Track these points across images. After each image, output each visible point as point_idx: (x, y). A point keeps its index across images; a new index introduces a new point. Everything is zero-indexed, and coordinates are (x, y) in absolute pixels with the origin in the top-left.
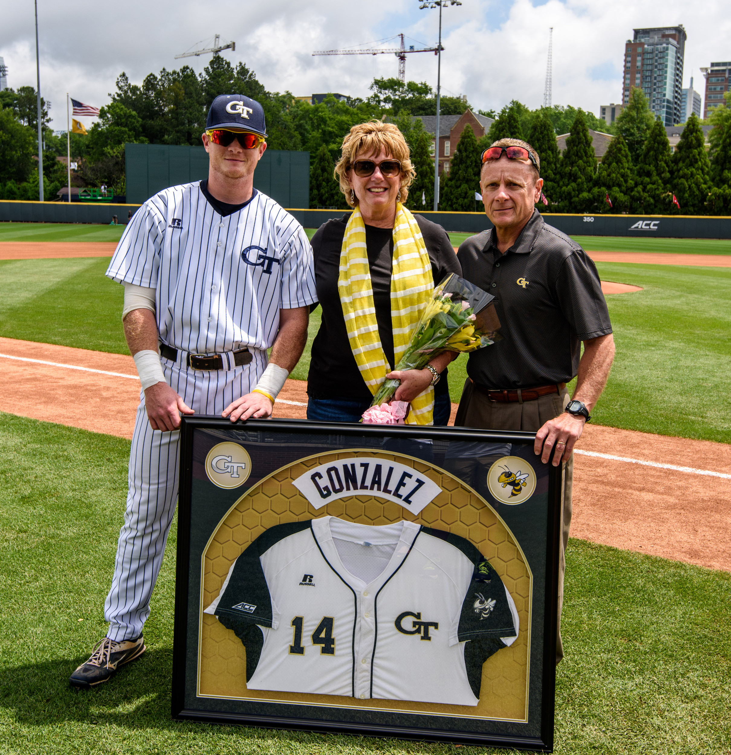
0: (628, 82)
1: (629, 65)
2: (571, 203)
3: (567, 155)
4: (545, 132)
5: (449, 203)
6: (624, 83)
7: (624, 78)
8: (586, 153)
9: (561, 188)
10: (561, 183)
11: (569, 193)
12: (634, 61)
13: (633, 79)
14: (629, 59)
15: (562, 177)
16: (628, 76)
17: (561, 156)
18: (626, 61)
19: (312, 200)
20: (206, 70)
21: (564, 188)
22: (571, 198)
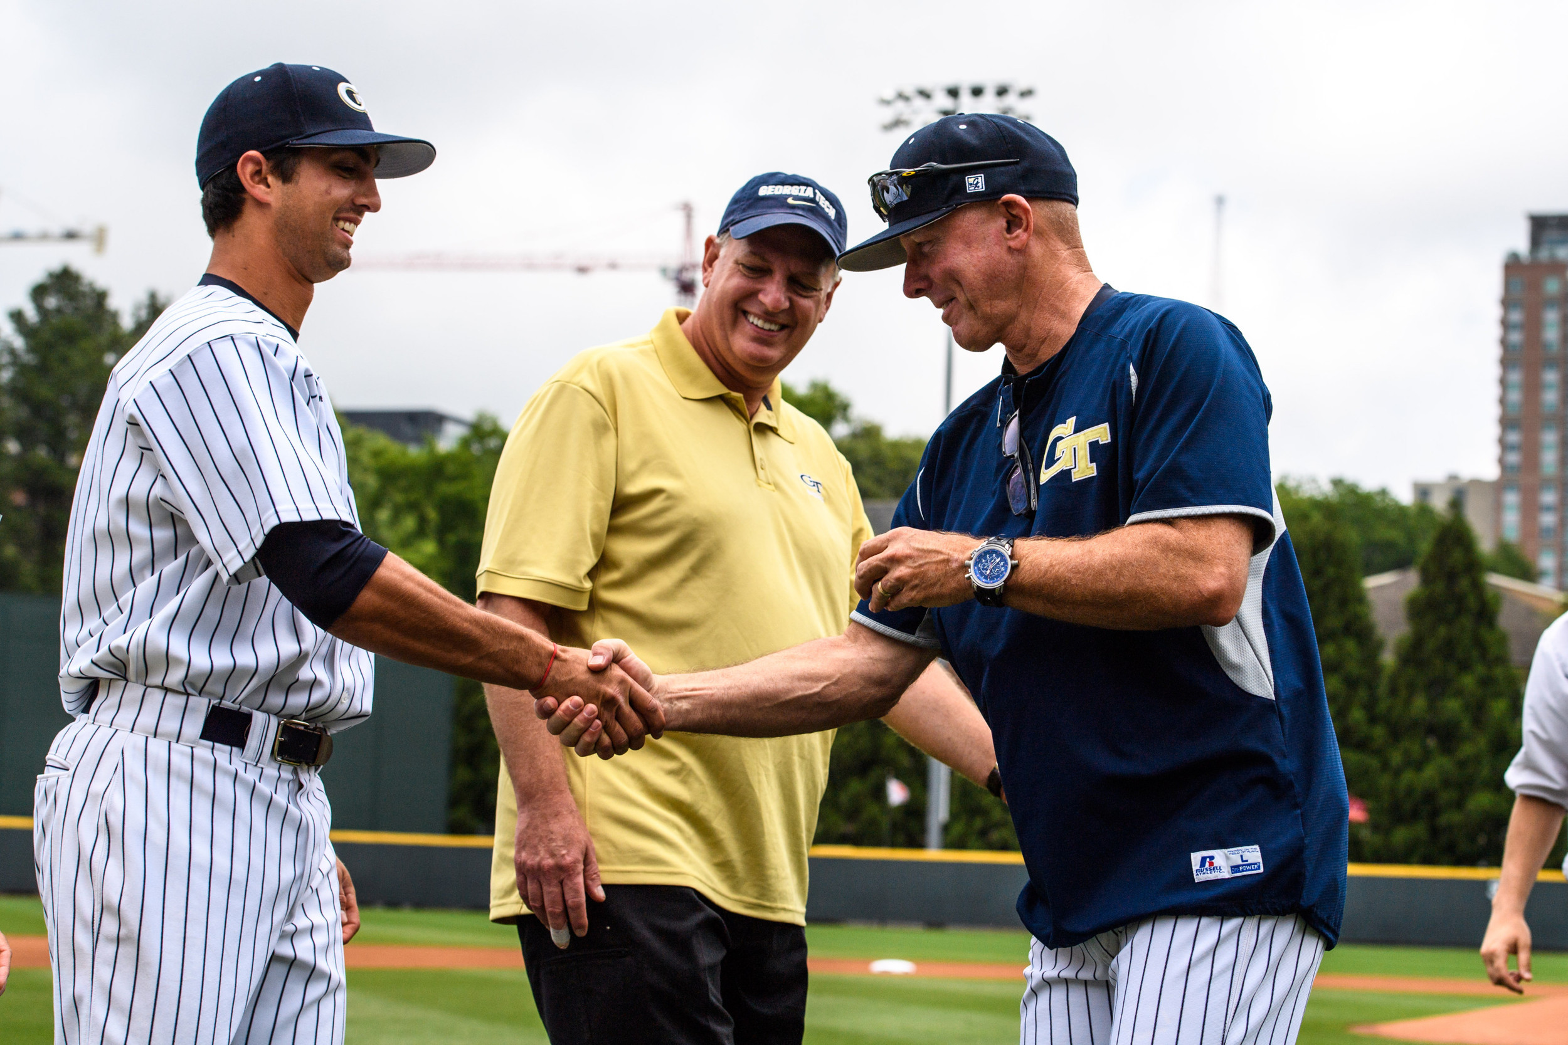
0: (1515, 396)
1: (1516, 337)
2: (1434, 832)
3: (1412, 654)
4: (1331, 571)
5: (978, 823)
6: (1503, 401)
7: (1503, 382)
8: (1480, 645)
9: (1397, 773)
10: (1396, 758)
11: (1429, 796)
12: (1533, 326)
13: (1532, 388)
14: (1516, 316)
15: (1396, 734)
16: (1515, 377)
17: (1388, 659)
18: (1505, 324)
19: (454, 802)
20: (17, 317)
21: (1408, 776)
22: (1435, 813)
